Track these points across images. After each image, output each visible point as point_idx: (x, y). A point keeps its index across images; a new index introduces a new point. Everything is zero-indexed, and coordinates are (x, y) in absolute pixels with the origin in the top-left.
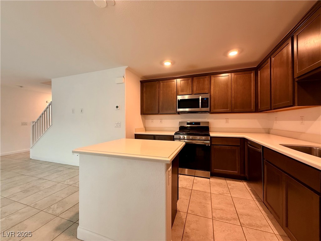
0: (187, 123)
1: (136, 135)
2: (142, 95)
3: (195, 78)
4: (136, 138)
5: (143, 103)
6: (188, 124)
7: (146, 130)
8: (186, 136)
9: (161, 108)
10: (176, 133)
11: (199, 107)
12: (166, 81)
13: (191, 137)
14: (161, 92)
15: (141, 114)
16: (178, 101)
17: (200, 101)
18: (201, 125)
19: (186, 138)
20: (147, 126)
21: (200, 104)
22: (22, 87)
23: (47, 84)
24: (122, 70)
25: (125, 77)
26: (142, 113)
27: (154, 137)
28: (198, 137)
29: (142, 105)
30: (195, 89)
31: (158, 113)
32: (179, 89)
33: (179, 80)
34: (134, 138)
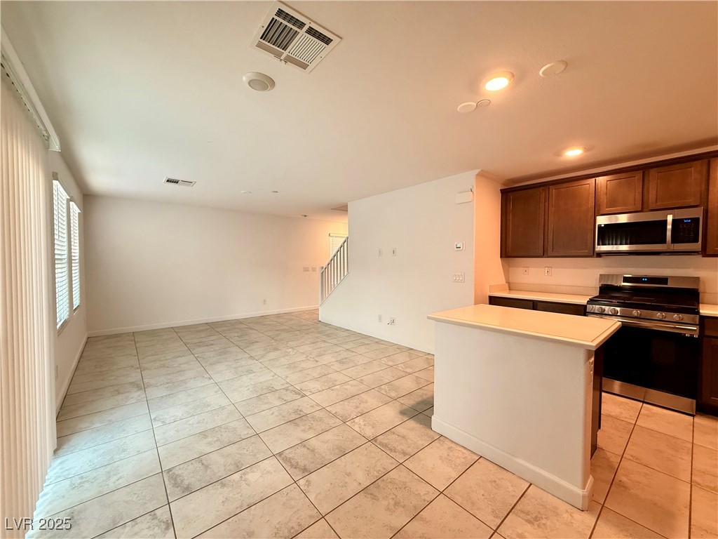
0: (624, 277)
1: (491, 297)
2: (504, 219)
3: (653, 172)
4: (490, 303)
5: (506, 234)
6: (626, 280)
7: (510, 290)
8: (618, 309)
9: (550, 243)
10: (592, 301)
11: (663, 241)
12: (565, 185)
13: (635, 312)
14: (552, 209)
15: (501, 257)
16: (600, 227)
17: (669, 227)
18: (670, 285)
19: (619, 314)
20: (513, 280)
21: (669, 234)
22: (306, 216)
23: (342, 209)
24: (470, 177)
25: (474, 190)
26: (503, 255)
27: (534, 305)
28: (659, 315)
29: (504, 239)
30: (652, 196)
31: (544, 254)
32: (603, 199)
33: (602, 180)
34: (488, 303)
